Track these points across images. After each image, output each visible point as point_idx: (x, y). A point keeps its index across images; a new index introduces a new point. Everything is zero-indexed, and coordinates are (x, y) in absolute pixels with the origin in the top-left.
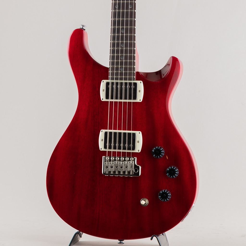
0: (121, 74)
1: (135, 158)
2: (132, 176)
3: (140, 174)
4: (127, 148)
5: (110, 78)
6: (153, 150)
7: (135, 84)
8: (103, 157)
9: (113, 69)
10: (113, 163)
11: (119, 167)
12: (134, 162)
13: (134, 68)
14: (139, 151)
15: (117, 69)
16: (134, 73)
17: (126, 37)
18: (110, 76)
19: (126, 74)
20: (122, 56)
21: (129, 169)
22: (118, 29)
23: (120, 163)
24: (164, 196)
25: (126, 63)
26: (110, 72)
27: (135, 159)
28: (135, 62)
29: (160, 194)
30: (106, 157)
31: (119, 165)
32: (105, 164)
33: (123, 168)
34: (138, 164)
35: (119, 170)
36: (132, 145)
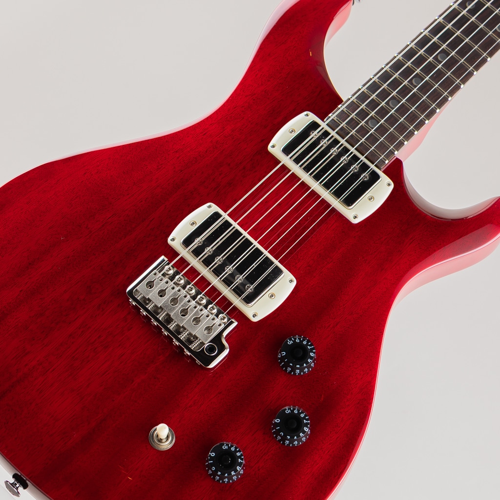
0: (363, 131)
1: (233, 320)
2: (190, 352)
3: (212, 366)
4: (234, 286)
5: (330, 117)
6: (291, 340)
7: (375, 177)
8: (163, 257)
9: (353, 106)
10: (173, 288)
11: (179, 307)
12: (223, 326)
13: (401, 144)
14: (254, 316)
15: (363, 114)
16: (392, 153)
17: (440, 74)
18: (333, 114)
19: (373, 139)
20: (396, 100)
21: (199, 331)
22: (435, 47)
23: (189, 301)
24: (226, 461)
25: (392, 120)
26: (341, 108)
27: (232, 323)
28: (413, 134)
29: (218, 450)
30: (168, 264)
31: (182, 304)
32: (155, 274)
33: (187, 317)
34: (228, 338)
35: (172, 314)
36: (250, 289)
